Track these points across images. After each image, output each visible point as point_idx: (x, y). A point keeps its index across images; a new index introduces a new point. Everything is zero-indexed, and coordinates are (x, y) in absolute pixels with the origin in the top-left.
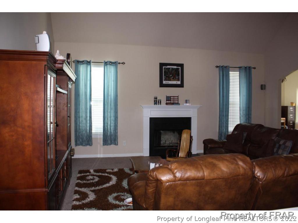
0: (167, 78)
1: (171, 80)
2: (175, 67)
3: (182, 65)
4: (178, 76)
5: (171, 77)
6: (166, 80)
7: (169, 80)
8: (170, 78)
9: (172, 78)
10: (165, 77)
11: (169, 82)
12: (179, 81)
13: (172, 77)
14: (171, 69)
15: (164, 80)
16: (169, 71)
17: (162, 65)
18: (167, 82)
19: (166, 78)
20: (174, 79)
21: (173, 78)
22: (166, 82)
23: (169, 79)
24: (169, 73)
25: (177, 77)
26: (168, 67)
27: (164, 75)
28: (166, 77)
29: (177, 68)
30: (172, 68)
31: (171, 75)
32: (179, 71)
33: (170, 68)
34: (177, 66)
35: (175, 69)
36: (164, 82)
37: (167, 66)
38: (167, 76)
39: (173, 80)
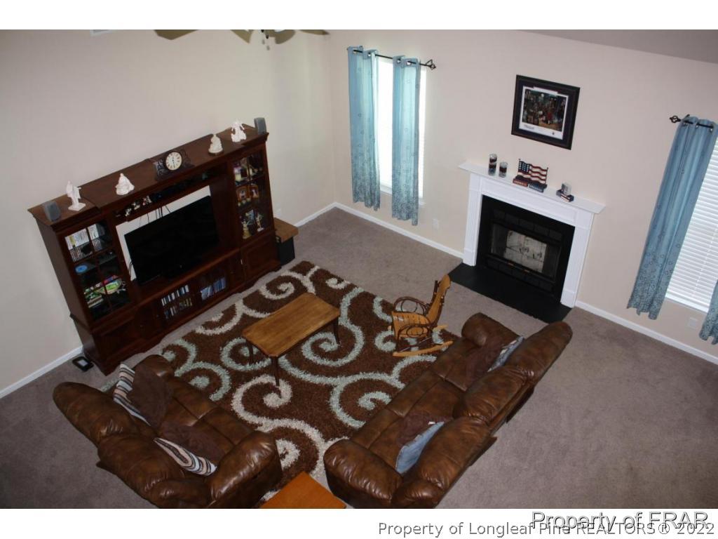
0: (529, 117)
1: (541, 123)
2: (555, 94)
3: (574, 93)
4: (559, 119)
5: (541, 116)
6: (527, 122)
7: (534, 124)
8: (537, 118)
9: (543, 121)
10: (526, 113)
11: (533, 128)
12: (561, 130)
13: (544, 118)
14: (543, 95)
15: (523, 121)
16: (537, 98)
17: (522, 81)
18: (530, 128)
19: (527, 118)
20: (547, 123)
21: (546, 121)
22: (527, 126)
23: (536, 120)
24: (536, 104)
25: (556, 121)
26: (536, 89)
27: (525, 108)
28: (529, 112)
29: (559, 97)
30: (545, 94)
31: (541, 113)
32: (562, 104)
33: (540, 94)
34: (559, 93)
35: (553, 97)
36: (523, 126)
37: (532, 87)
38: (532, 111)
39: (545, 124)
